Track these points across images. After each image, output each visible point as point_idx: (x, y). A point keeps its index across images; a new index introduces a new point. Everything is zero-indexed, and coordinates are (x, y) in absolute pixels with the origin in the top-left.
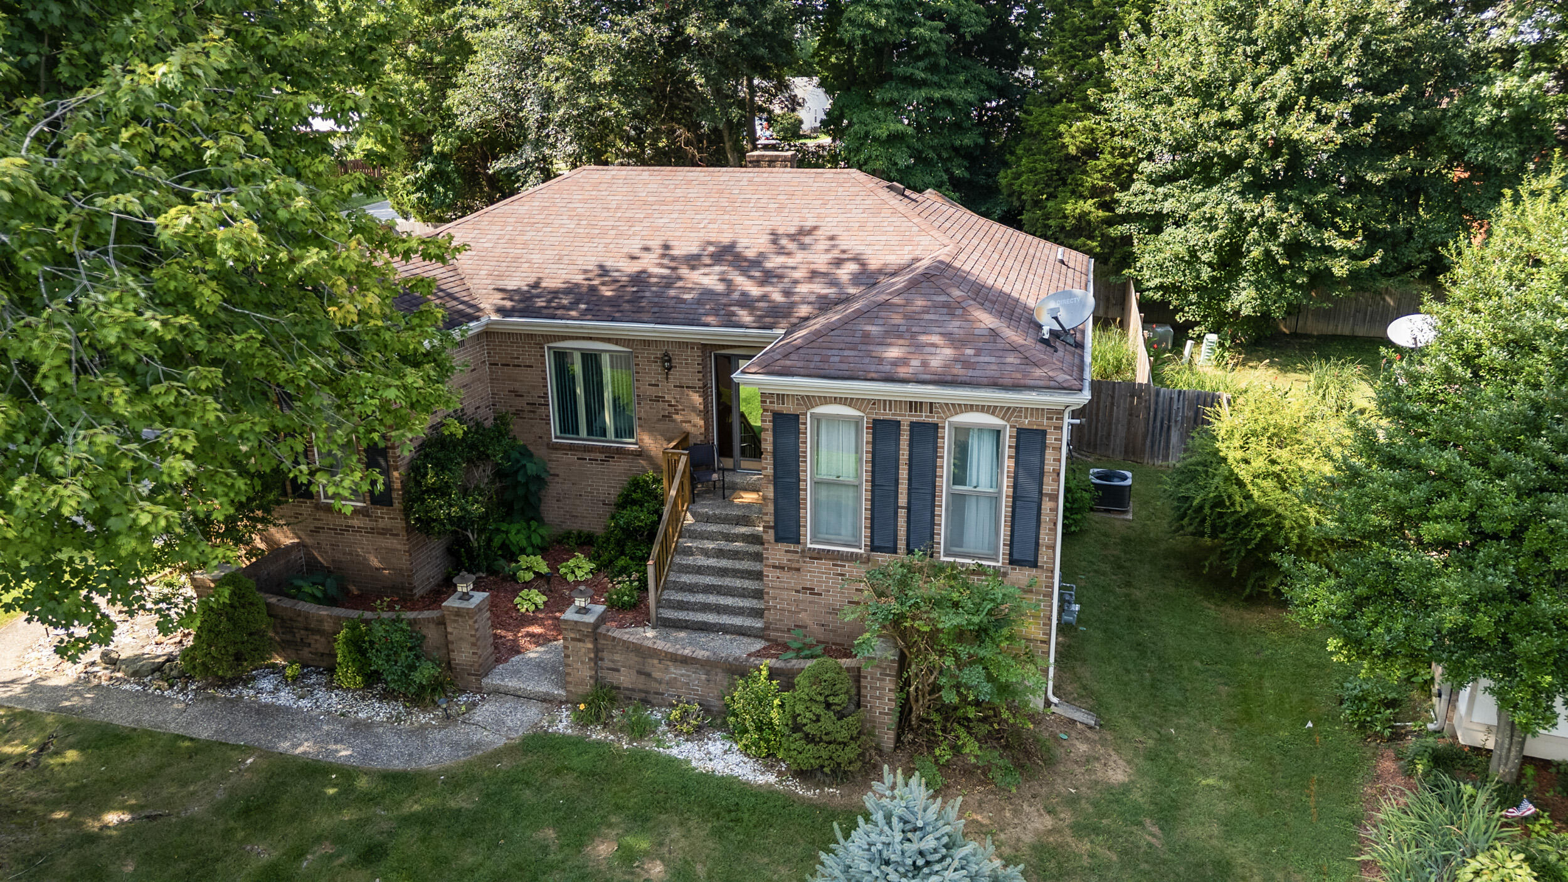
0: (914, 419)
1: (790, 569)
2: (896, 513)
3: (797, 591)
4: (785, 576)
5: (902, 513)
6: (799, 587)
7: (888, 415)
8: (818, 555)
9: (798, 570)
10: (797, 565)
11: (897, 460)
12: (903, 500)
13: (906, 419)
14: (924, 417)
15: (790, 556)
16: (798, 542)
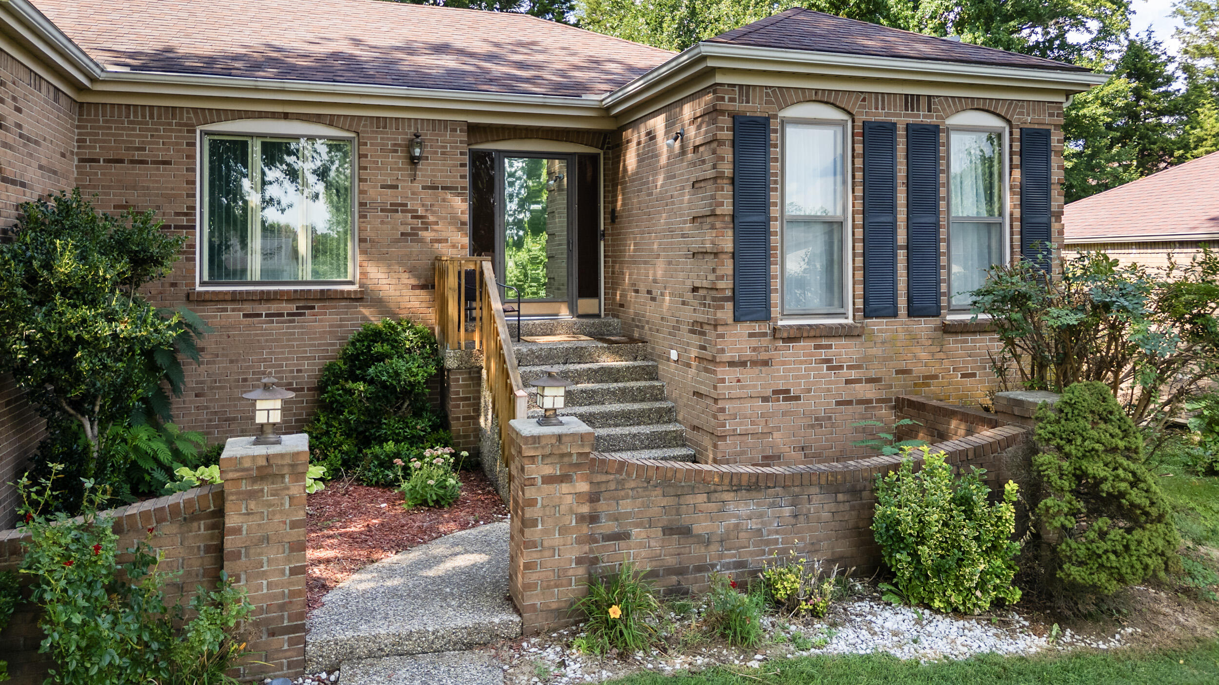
0: (911, 120)
1: (754, 363)
2: (894, 256)
3: (765, 399)
4: (748, 375)
5: (902, 255)
6: (769, 392)
7: (879, 115)
8: (795, 336)
9: (765, 363)
10: (763, 356)
11: (893, 178)
12: (902, 237)
13: (902, 119)
14: (922, 117)
15: (754, 342)
16: (767, 318)
